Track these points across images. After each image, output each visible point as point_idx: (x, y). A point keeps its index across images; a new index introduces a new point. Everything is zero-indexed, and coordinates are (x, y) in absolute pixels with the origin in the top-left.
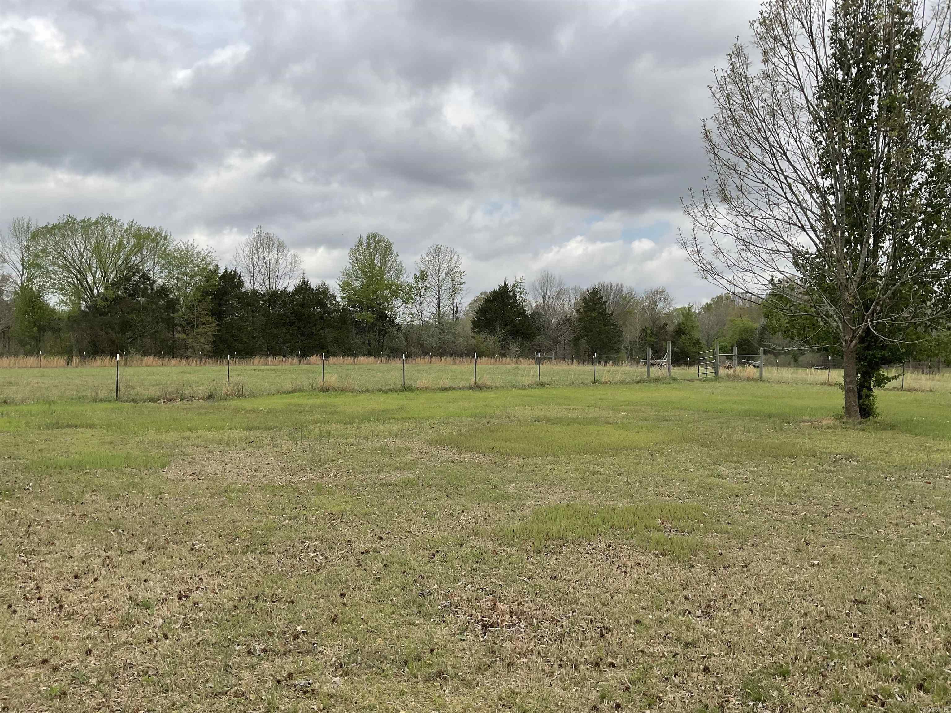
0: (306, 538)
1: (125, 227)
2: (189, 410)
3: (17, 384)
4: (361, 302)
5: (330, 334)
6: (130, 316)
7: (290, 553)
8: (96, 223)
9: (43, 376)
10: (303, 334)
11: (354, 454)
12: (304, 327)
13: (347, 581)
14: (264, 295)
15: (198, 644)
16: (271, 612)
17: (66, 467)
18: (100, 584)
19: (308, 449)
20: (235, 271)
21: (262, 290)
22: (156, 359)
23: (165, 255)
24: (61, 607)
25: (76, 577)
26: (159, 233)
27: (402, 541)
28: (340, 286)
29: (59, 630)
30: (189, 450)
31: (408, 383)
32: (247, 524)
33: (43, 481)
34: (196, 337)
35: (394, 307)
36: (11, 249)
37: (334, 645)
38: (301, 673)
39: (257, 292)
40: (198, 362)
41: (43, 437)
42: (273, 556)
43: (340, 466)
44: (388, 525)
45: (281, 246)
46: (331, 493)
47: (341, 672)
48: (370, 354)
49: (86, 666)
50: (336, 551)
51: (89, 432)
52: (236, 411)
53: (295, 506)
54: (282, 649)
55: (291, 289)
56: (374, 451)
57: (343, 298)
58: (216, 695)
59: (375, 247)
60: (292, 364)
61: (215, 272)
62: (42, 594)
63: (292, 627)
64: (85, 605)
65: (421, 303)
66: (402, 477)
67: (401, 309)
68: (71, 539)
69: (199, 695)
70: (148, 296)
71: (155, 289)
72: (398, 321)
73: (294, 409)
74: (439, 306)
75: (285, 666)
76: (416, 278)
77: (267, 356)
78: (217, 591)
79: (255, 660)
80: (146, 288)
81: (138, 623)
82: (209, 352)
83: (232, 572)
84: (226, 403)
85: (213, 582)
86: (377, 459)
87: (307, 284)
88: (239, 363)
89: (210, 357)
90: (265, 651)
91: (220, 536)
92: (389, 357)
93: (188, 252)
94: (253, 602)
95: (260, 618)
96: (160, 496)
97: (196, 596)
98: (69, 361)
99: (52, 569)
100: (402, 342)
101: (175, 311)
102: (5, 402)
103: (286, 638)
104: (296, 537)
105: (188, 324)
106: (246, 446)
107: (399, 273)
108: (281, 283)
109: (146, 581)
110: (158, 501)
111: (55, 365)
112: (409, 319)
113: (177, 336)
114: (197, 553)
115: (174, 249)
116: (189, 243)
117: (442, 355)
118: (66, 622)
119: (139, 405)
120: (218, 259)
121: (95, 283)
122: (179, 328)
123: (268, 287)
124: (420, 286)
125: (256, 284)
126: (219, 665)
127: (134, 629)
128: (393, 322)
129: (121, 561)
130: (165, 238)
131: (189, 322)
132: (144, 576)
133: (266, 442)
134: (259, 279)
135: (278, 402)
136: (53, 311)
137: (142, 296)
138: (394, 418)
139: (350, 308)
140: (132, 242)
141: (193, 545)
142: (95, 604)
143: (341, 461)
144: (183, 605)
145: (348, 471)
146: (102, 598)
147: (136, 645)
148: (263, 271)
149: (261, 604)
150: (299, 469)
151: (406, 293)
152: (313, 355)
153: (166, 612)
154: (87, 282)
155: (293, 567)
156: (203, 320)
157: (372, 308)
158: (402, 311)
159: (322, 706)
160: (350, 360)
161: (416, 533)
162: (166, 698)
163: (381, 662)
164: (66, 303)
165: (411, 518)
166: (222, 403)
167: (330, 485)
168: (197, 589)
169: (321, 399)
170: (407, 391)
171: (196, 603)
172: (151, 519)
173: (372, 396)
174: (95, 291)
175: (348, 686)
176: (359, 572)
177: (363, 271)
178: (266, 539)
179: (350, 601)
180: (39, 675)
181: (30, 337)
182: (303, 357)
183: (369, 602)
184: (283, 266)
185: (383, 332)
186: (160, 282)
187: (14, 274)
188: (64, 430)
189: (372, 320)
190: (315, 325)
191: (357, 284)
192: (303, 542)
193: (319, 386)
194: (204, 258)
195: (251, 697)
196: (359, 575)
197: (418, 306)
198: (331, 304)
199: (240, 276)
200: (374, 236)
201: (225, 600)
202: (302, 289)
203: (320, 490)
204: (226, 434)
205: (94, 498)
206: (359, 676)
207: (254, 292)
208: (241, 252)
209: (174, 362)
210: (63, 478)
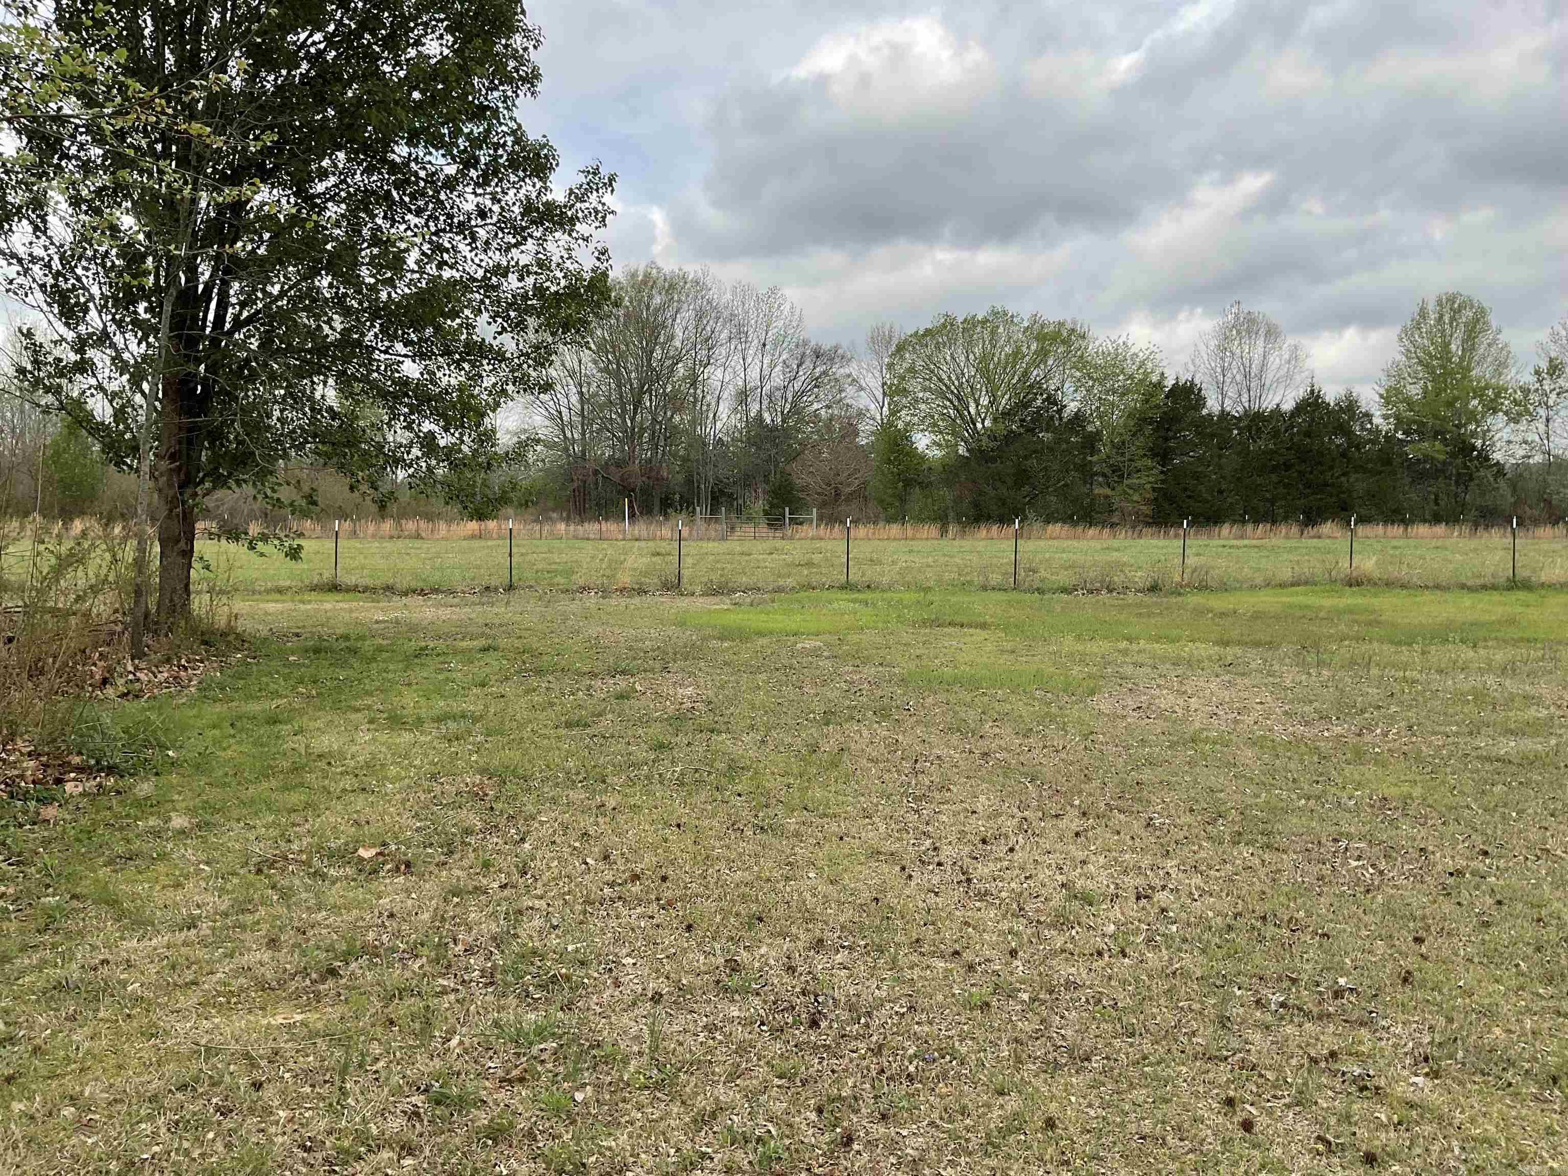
0: (1341, 834)
1: (1026, 324)
2: (1122, 608)
3: (880, 563)
4: (1422, 424)
5: (1359, 484)
6: (1028, 463)
7: (1314, 855)
8: (985, 322)
9: (911, 551)
10: (1308, 485)
11: (1421, 699)
12: (1311, 473)
13: (1424, 918)
14: (1239, 419)
15: (1174, 973)
16: (1290, 945)
17: (954, 683)
18: (1018, 856)
19: (1330, 684)
20: (1192, 382)
21: (1237, 411)
22: (1066, 527)
23: (1082, 363)
24: (969, 880)
25: (984, 841)
26: (1073, 330)
27: (1529, 863)
28: (1381, 396)
29: (970, 913)
30: (1128, 670)
31: (1522, 573)
32: (1235, 796)
33: (927, 700)
34: (1125, 493)
35: (1489, 430)
36: (868, 371)
37: (1410, 1022)
38: (1351, 1055)
39: (1228, 414)
40: (1130, 533)
41: (921, 639)
42: (1285, 857)
43: (1392, 717)
44: (1499, 833)
45: (1272, 334)
46: (1379, 761)
47: (1427, 1070)
48: (1436, 519)
49: (1012, 973)
50: (1398, 863)
51: (982, 634)
52: (1199, 612)
53: (1315, 778)
54: (1315, 1010)
55: (1288, 406)
56: (1459, 697)
57: (1386, 417)
58: (1209, 1058)
59: (1452, 319)
60: (1287, 537)
61: (1159, 385)
62: (942, 858)
63: (1330, 976)
64: (1001, 884)
65: (1548, 420)
66: (1522, 747)
67: (1505, 434)
68: (971, 786)
69: (1182, 1052)
70: (1055, 430)
71: (1065, 420)
72: (1497, 456)
73: (1299, 613)
75: (1322, 1038)
76: (1537, 373)
77: (1244, 522)
78: (1196, 897)
79: (1269, 1018)
80: (1052, 417)
81: (1079, 924)
82: (1147, 516)
83: (1218, 870)
84: (1180, 599)
85: (1187, 881)
86: (1466, 710)
87: (1318, 396)
88: (1196, 535)
89: (1148, 524)
90: (1283, 1005)
91: (1192, 810)
92: (1476, 525)
93: (1117, 355)
94: (1258, 924)
95: (1272, 952)
96: (1091, 737)
97: (1162, 897)
98: (944, 532)
99: (951, 826)
100: (1505, 495)
101: (1094, 451)
102: (868, 587)
103: (1320, 993)
104: (1326, 831)
105: (1114, 472)
106: (1219, 670)
107: (1501, 366)
108: (1270, 396)
109: (1084, 862)
110: (1089, 743)
111: (925, 536)
112: (1521, 453)
113: (1096, 491)
114: (1158, 833)
115: (1097, 353)
116: (1121, 341)
118: (978, 904)
119: (1046, 597)
120: (1164, 363)
121: (978, 413)
122: (1100, 479)
123: (1247, 405)
124: (1546, 387)
125: (1227, 402)
126: (1210, 1012)
127: (1074, 932)
128: (1487, 459)
129: (1044, 828)
130: (1083, 337)
131: (1116, 469)
132: (1081, 855)
133: (1253, 665)
134: (1232, 392)
135: (1268, 600)
136: (923, 457)
137: (1047, 431)
138: (1496, 638)
139: (1400, 435)
140: (1034, 347)
141: (1151, 819)
142: (1013, 885)
143: (1393, 709)
144: (1143, 908)
145: (1410, 728)
146: (1022, 878)
147: (1079, 956)
148: (1238, 378)
149: (1270, 931)
150: (1316, 716)
151: (1516, 402)
152: (1325, 520)
153: (1119, 916)
154: (969, 413)
155: (1321, 878)
156: (1139, 464)
157: (1443, 433)
158: (1506, 438)
159: (1395, 1118)
160: (1396, 530)
161: (1559, 852)
162: (1131, 1045)
163: (1504, 1069)
164: (939, 445)
165: (1544, 824)
166: (1173, 600)
167: (1377, 750)
168: (1164, 888)
169: (1351, 599)
170: (1518, 588)
171: (1163, 910)
172: (1081, 770)
173: (1448, 596)
174: (979, 426)
175: (1441, 1095)
176: (1447, 907)
177: (1426, 366)
178: (1269, 826)
179: (1435, 952)
180: (951, 970)
181: (893, 496)
182: (1307, 526)
183: (1470, 960)
184: (1274, 367)
185: (1465, 479)
186: (1072, 407)
187: (872, 407)
188: (946, 630)
189: (1442, 457)
190: (1331, 468)
191: (1414, 391)
192: (1336, 840)
193: (1342, 576)
194: (1143, 364)
195: (1270, 1075)
196: (1447, 911)
197: (1542, 428)
198: (1363, 429)
199: (1200, 390)
200: (1452, 299)
201: (1211, 914)
202: (1309, 405)
203: (1359, 756)
204: (1188, 649)
205: (997, 730)
206: (1461, 1083)
207: (1224, 415)
208: (1202, 347)
209: (1091, 532)
210: (952, 699)
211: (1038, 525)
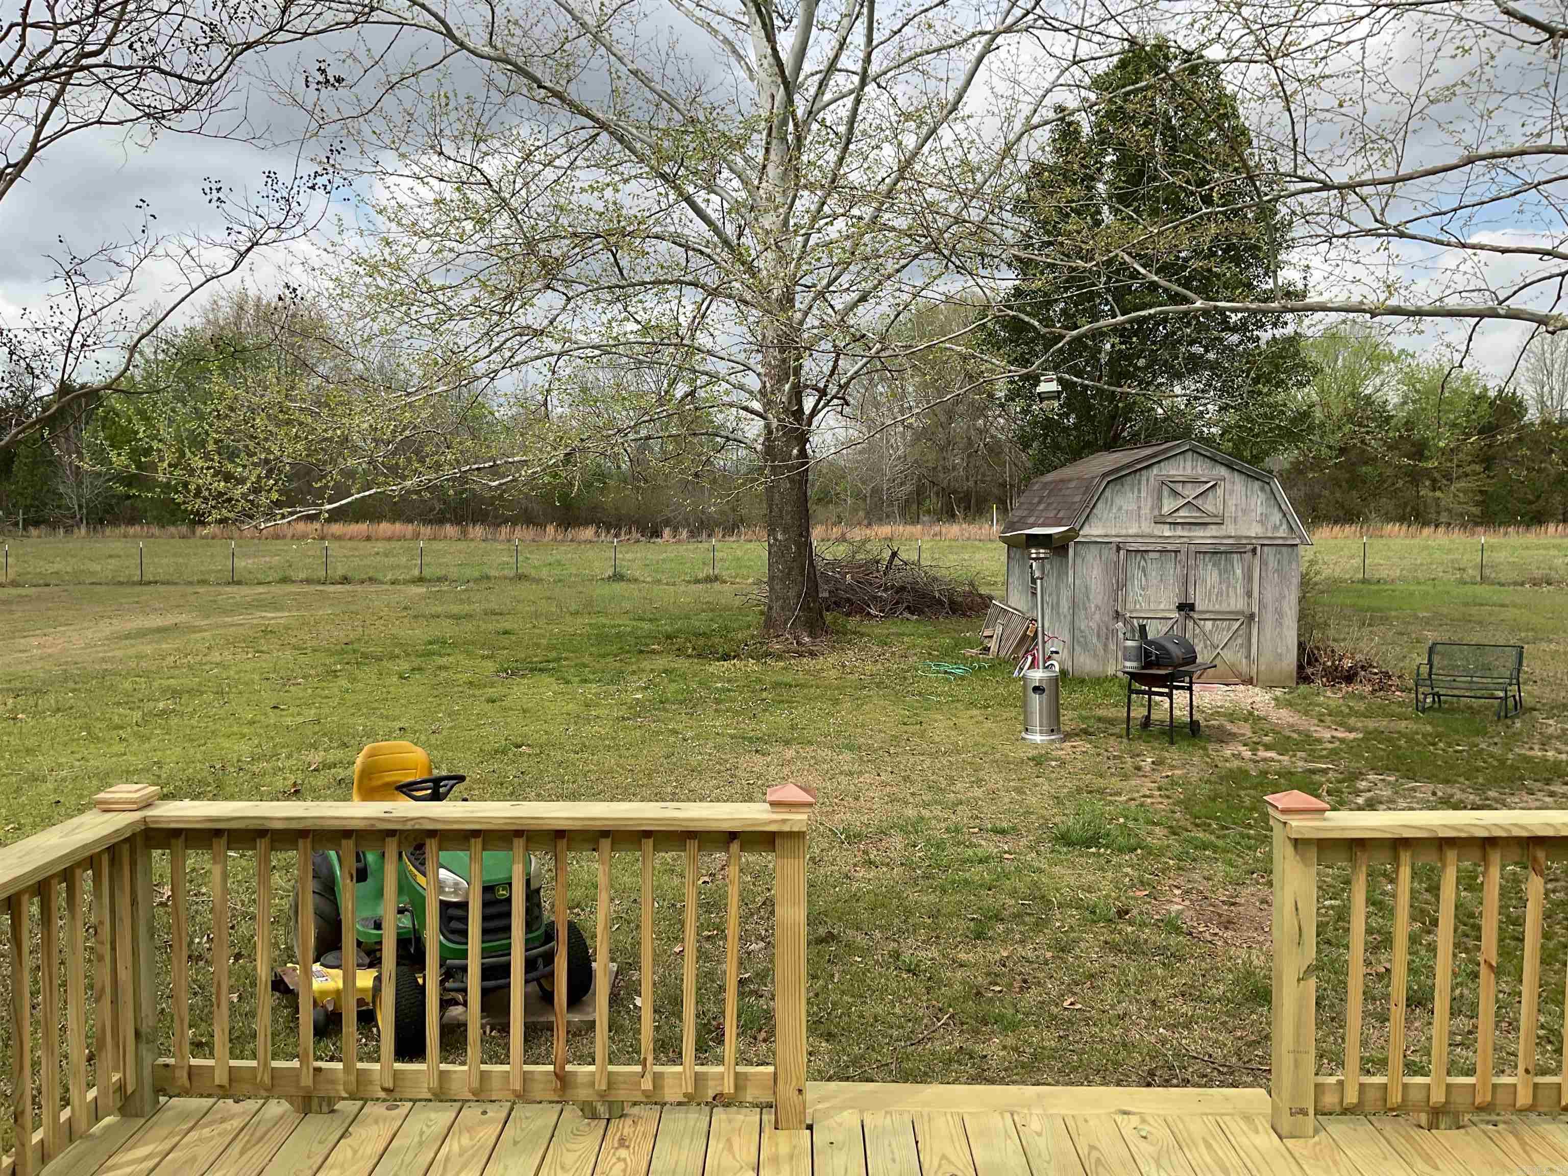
211: (1379, 525)
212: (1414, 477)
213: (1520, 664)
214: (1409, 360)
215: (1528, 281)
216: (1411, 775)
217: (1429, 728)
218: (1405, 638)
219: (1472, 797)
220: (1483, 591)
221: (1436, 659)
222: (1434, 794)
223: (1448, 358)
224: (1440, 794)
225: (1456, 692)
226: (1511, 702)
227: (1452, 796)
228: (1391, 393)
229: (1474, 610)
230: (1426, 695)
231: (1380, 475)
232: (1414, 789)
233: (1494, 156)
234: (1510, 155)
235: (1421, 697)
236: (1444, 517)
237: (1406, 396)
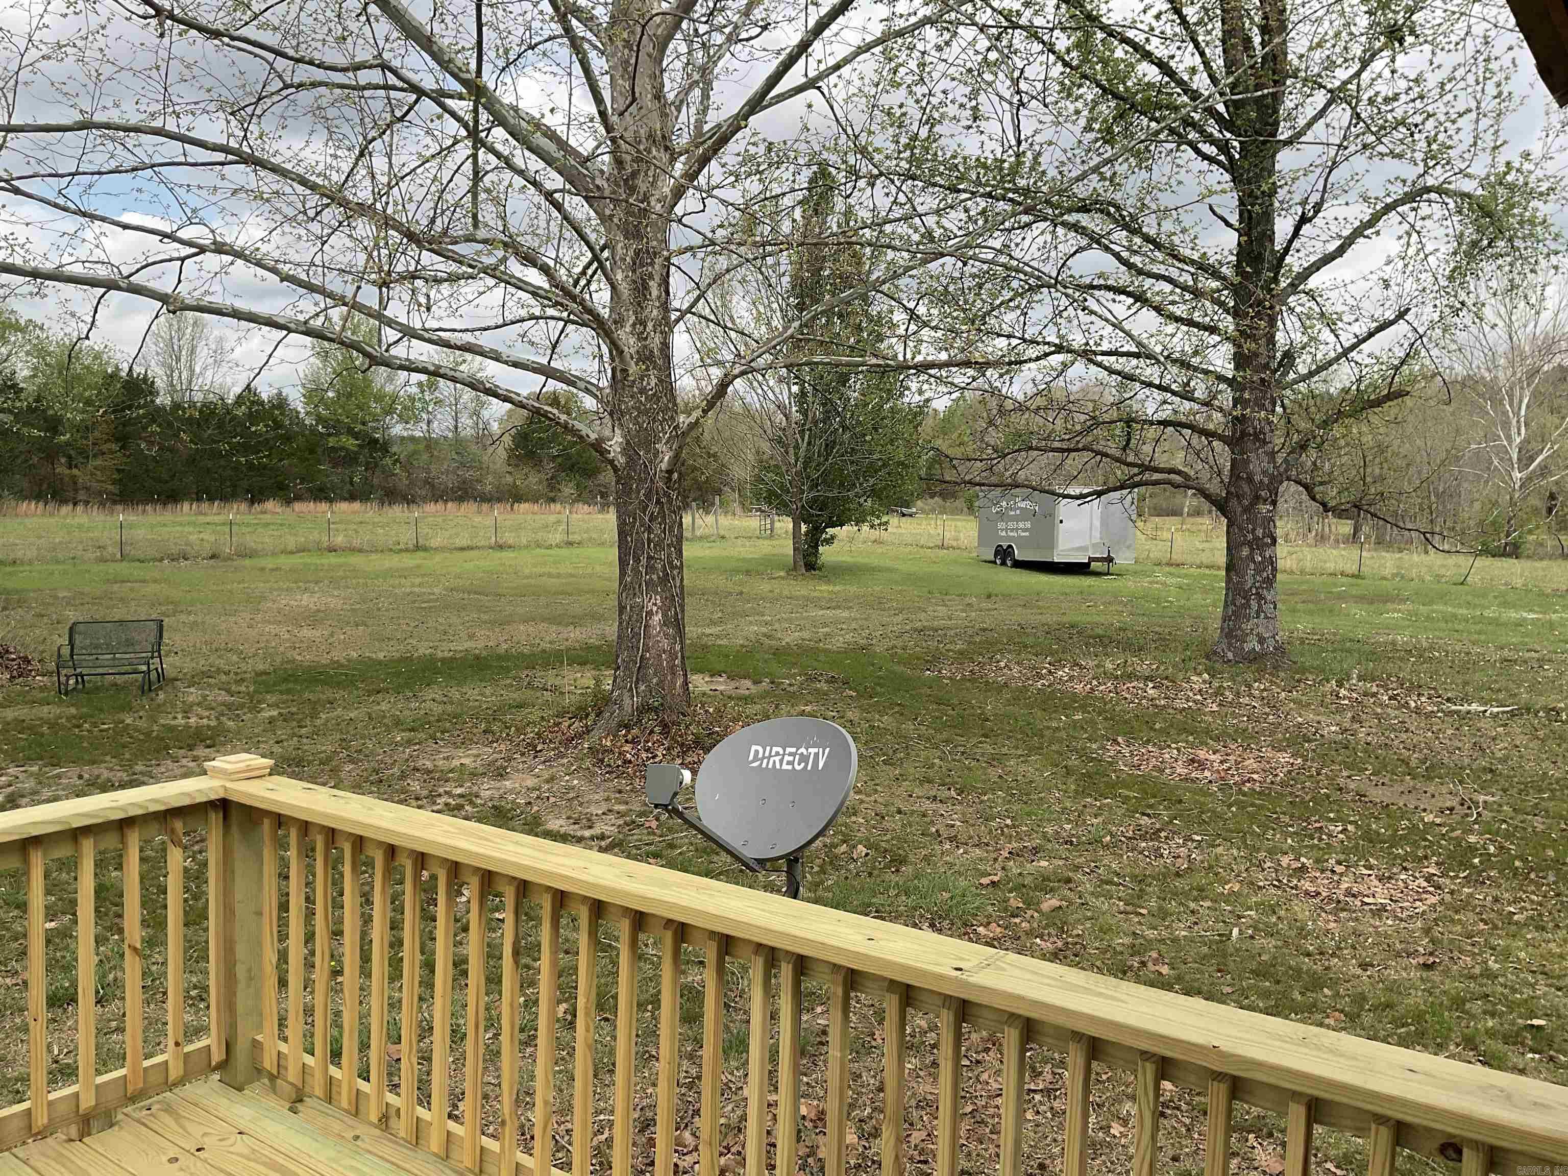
4: (337, 421)
20: (144, 375)
22: (40, 505)
28: (305, 397)
34: (93, 474)
35: (387, 428)
39: (179, 405)
40: (100, 510)
48: (353, 497)
57: (309, 414)
61: (115, 375)
65: (429, 422)
71: (25, 402)
74: (456, 427)
82: (114, 494)
87: (254, 394)
89: (115, 502)
92: (383, 502)
100: (401, 479)
105: (79, 454)
117: (461, 499)
120: (117, 357)
124: (427, 397)
128: (387, 450)
131: (81, 452)
139: (320, 429)
151: (406, 408)
152: (267, 498)
156: (105, 447)
157: (353, 429)
160: (324, 507)
182: (255, 503)
186: (31, 391)
189: (354, 448)
194: (98, 357)
197: (425, 427)
198: (292, 423)
199: (152, 382)
202: (247, 399)
207: (175, 405)
209: (65, 510)
211: (13, 503)
212: (50, 453)
213: (161, 637)
214: (38, 331)
215: (150, 260)
216: (55, 761)
217: (73, 711)
218: (45, 619)
219: (119, 774)
220: (123, 568)
221: (78, 639)
222: (80, 777)
223: (75, 329)
224: (86, 776)
225: (101, 671)
226: (154, 675)
227: (98, 777)
228: (20, 365)
229: (116, 587)
230: (68, 677)
231: (11, 450)
232: (59, 776)
233: (108, 126)
234: (127, 129)
235: (63, 679)
236: (82, 495)
237: (36, 368)
